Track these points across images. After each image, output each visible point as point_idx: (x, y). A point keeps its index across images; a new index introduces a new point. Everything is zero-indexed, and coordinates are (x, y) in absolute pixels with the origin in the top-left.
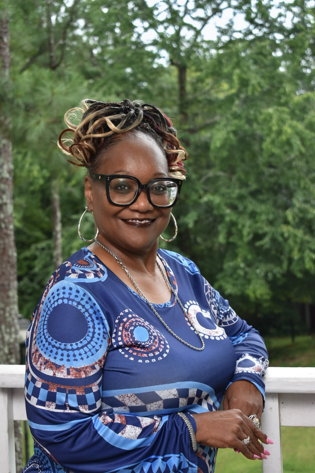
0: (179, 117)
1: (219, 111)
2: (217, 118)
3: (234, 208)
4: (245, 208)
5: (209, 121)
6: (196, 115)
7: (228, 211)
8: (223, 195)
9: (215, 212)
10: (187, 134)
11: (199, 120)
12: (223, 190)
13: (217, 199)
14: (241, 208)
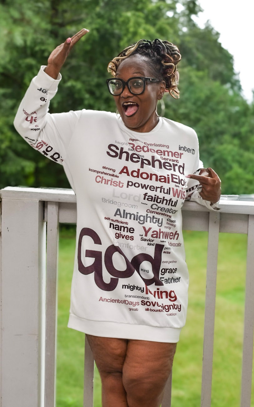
0: (51, 12)
1: (85, 11)
2: (83, 16)
3: (92, 93)
4: (102, 94)
5: (76, 18)
6: (65, 11)
7: (87, 96)
8: (84, 82)
9: (76, 96)
10: (56, 27)
11: (68, 16)
12: (84, 78)
13: (78, 85)
14: (98, 93)
